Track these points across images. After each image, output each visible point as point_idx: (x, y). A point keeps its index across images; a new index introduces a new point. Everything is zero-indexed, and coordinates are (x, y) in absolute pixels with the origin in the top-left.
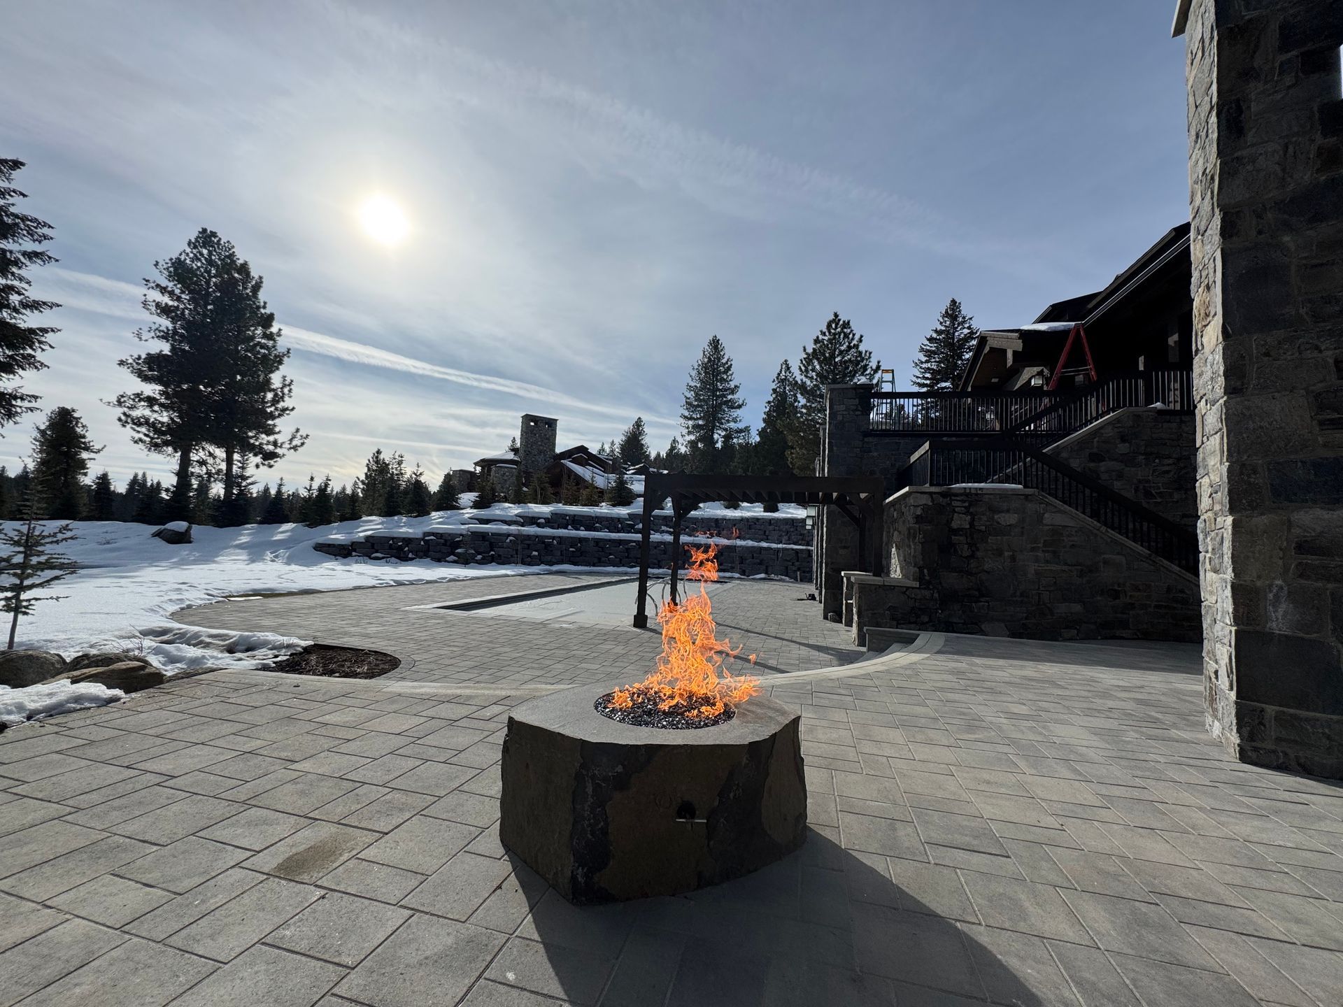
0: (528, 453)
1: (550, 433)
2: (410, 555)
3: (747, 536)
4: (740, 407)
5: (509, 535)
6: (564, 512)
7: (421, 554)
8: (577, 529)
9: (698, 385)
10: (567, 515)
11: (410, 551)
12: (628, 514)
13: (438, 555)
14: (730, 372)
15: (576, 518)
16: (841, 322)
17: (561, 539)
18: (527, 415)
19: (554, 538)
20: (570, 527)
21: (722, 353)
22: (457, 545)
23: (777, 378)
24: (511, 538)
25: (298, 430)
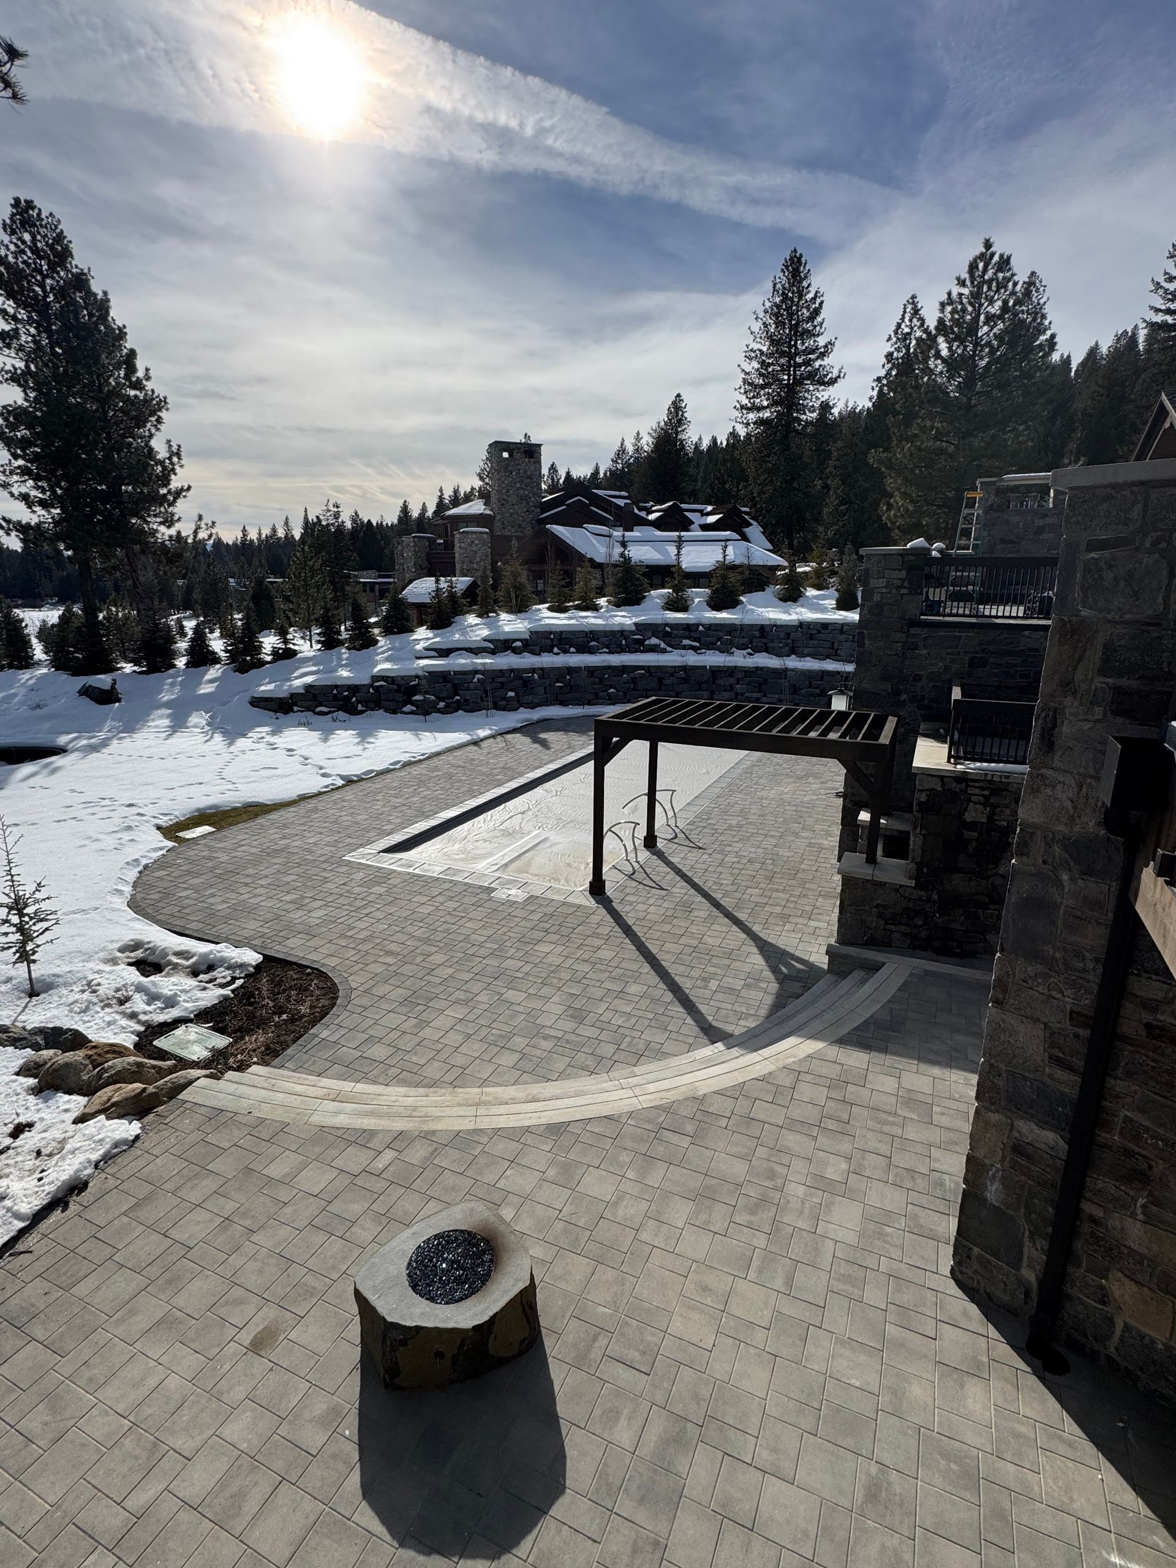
0: (503, 503)
1: (532, 468)
2: (360, 707)
3: (806, 651)
4: (833, 382)
5: (476, 672)
6: (547, 629)
7: (372, 705)
8: (566, 652)
9: (765, 349)
10: (551, 633)
11: (359, 702)
12: (636, 624)
13: (392, 705)
14: (819, 319)
15: (564, 636)
16: (996, 258)
17: (543, 671)
18: (496, 442)
19: (533, 670)
20: (556, 650)
21: (805, 284)
22: (415, 690)
23: (896, 333)
24: (481, 676)
25: (200, 518)
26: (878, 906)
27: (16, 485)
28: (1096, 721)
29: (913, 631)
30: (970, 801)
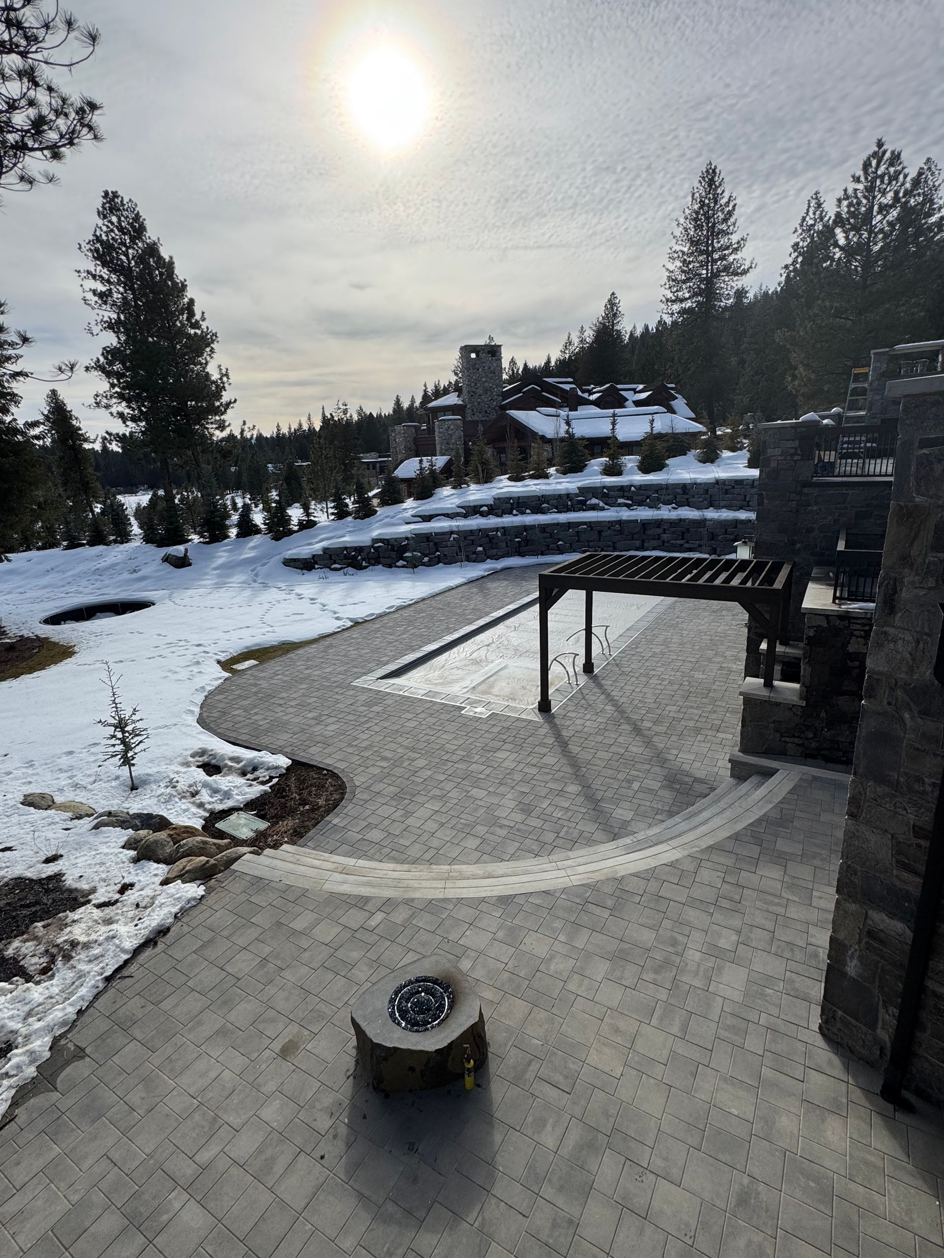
0: (472, 394)
1: (495, 365)
2: (364, 564)
4: (745, 272)
5: (452, 533)
6: (508, 496)
7: (373, 561)
8: (523, 513)
9: (685, 250)
10: (511, 498)
11: (363, 559)
12: (579, 488)
13: (388, 561)
14: (732, 220)
15: (520, 501)
17: (505, 530)
18: (466, 346)
19: (497, 530)
20: (515, 512)
21: (719, 191)
22: (405, 549)
23: (801, 225)
24: (456, 536)
26: (774, 722)
27: (115, 406)
28: (930, 589)
29: (806, 490)
30: (852, 635)
